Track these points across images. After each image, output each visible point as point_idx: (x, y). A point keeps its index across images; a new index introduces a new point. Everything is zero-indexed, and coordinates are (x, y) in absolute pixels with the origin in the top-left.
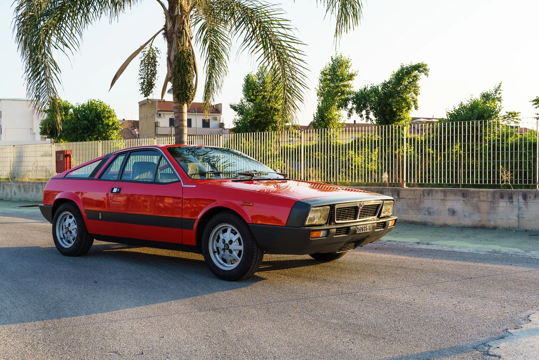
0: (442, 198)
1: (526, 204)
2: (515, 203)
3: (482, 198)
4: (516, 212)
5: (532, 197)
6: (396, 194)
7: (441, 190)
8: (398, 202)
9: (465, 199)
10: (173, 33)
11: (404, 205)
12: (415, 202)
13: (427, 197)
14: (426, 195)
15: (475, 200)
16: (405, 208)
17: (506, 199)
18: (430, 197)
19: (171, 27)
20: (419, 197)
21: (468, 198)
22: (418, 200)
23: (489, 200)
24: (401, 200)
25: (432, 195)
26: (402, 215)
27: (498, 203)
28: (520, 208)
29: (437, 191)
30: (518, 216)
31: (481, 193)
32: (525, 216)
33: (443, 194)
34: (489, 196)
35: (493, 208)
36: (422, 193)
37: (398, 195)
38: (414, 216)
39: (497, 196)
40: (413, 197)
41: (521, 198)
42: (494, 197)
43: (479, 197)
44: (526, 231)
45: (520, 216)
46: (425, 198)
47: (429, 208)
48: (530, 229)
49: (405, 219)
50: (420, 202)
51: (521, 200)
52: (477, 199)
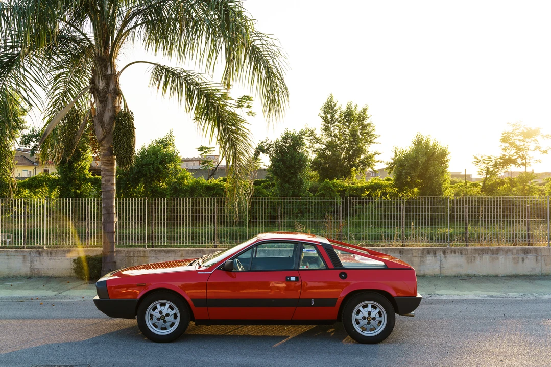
1: (445, 257)
2: (438, 257)
3: (415, 254)
4: (438, 263)
5: (449, 253)
10: (106, 93)
15: (409, 256)
17: (431, 255)
19: (105, 86)
23: (419, 256)
27: (426, 258)
28: (441, 261)
30: (440, 266)
32: (445, 266)
34: (420, 252)
35: (422, 261)
39: (425, 252)
41: (441, 253)
42: (423, 253)
43: (412, 254)
44: (446, 276)
45: (442, 266)
48: (448, 275)
51: (442, 255)
52: (411, 255)
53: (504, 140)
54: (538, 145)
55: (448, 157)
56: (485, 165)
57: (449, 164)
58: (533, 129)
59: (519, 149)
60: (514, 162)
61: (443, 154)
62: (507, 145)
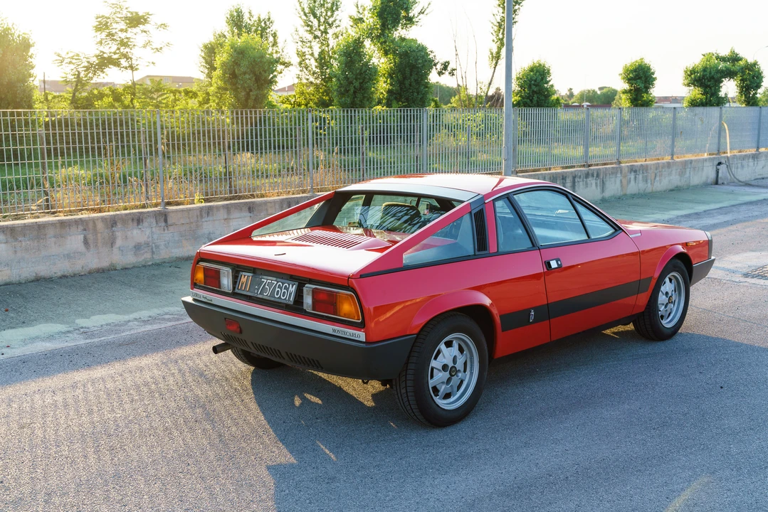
0: (226, 217)
6: (162, 219)
7: (223, 206)
8: (166, 231)
9: (251, 215)
11: (175, 234)
12: (190, 227)
13: (206, 219)
14: (204, 215)
16: (177, 239)
18: (210, 218)
20: (196, 219)
21: (255, 213)
22: (194, 224)
24: (171, 229)
25: (213, 215)
26: (173, 250)
29: (218, 208)
31: (269, 204)
33: (226, 210)
36: (199, 214)
37: (166, 221)
38: (191, 248)
40: (188, 221)
46: (203, 220)
47: (210, 233)
49: (177, 256)
50: (198, 226)
53: (98, 29)
54: (150, 39)
55: (32, 51)
56: (72, 66)
57: (34, 61)
58: (141, 14)
59: (123, 43)
60: (116, 63)
61: (26, 45)
62: (104, 35)
